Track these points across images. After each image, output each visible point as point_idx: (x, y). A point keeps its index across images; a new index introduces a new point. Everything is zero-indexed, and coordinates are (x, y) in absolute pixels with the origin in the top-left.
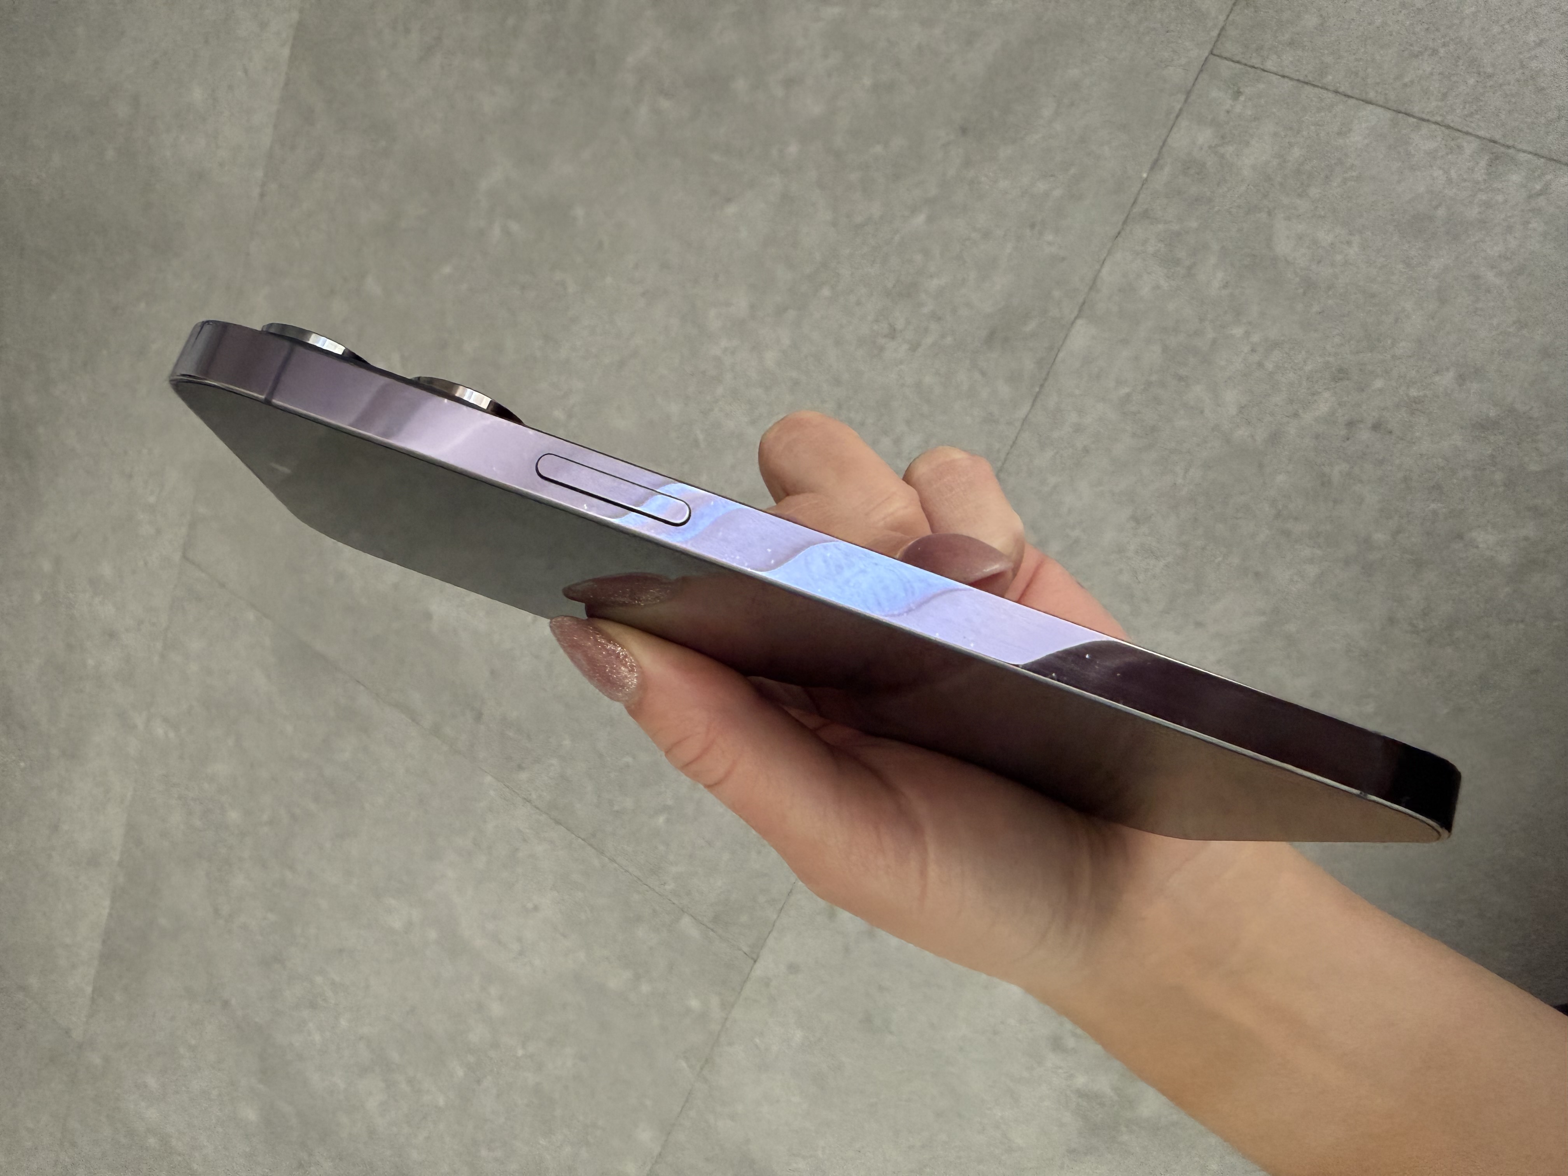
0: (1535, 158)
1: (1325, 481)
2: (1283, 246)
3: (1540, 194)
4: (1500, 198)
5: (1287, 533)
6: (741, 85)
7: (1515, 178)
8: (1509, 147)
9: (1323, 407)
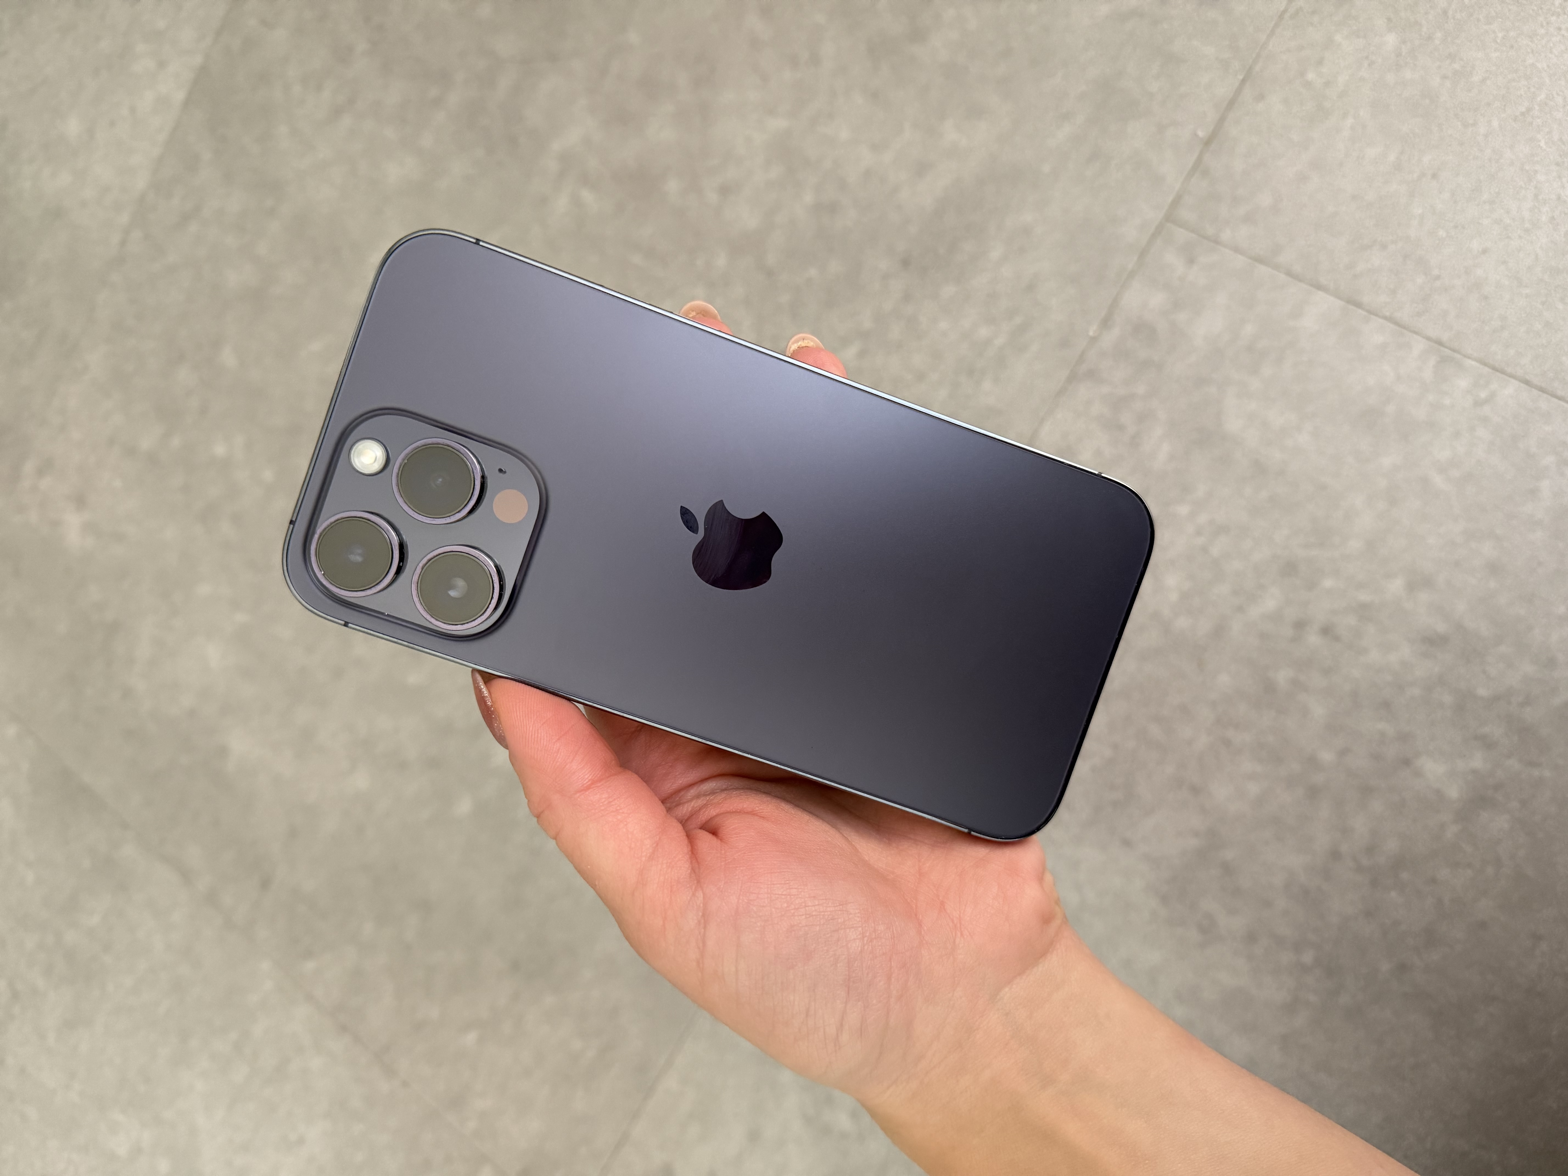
0: (1482, 366)
1: (1270, 688)
2: (1233, 424)
3: (1486, 401)
4: (1447, 401)
5: (1227, 743)
6: (673, 186)
7: (1463, 383)
8: (1454, 351)
9: (1270, 602)
